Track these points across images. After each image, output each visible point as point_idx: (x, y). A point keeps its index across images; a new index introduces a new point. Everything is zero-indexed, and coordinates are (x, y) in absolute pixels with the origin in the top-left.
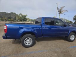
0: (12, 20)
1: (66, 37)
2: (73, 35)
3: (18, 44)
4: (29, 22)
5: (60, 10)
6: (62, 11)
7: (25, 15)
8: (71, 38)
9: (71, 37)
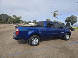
0: (3, 22)
1: (62, 37)
2: (68, 35)
3: (24, 44)
4: (23, 24)
5: (54, 13)
6: (56, 14)
7: (19, 17)
8: (66, 38)
9: (67, 36)
